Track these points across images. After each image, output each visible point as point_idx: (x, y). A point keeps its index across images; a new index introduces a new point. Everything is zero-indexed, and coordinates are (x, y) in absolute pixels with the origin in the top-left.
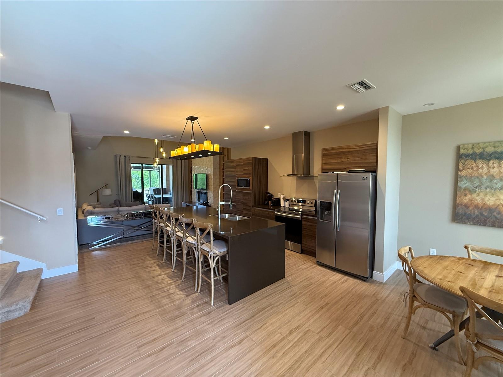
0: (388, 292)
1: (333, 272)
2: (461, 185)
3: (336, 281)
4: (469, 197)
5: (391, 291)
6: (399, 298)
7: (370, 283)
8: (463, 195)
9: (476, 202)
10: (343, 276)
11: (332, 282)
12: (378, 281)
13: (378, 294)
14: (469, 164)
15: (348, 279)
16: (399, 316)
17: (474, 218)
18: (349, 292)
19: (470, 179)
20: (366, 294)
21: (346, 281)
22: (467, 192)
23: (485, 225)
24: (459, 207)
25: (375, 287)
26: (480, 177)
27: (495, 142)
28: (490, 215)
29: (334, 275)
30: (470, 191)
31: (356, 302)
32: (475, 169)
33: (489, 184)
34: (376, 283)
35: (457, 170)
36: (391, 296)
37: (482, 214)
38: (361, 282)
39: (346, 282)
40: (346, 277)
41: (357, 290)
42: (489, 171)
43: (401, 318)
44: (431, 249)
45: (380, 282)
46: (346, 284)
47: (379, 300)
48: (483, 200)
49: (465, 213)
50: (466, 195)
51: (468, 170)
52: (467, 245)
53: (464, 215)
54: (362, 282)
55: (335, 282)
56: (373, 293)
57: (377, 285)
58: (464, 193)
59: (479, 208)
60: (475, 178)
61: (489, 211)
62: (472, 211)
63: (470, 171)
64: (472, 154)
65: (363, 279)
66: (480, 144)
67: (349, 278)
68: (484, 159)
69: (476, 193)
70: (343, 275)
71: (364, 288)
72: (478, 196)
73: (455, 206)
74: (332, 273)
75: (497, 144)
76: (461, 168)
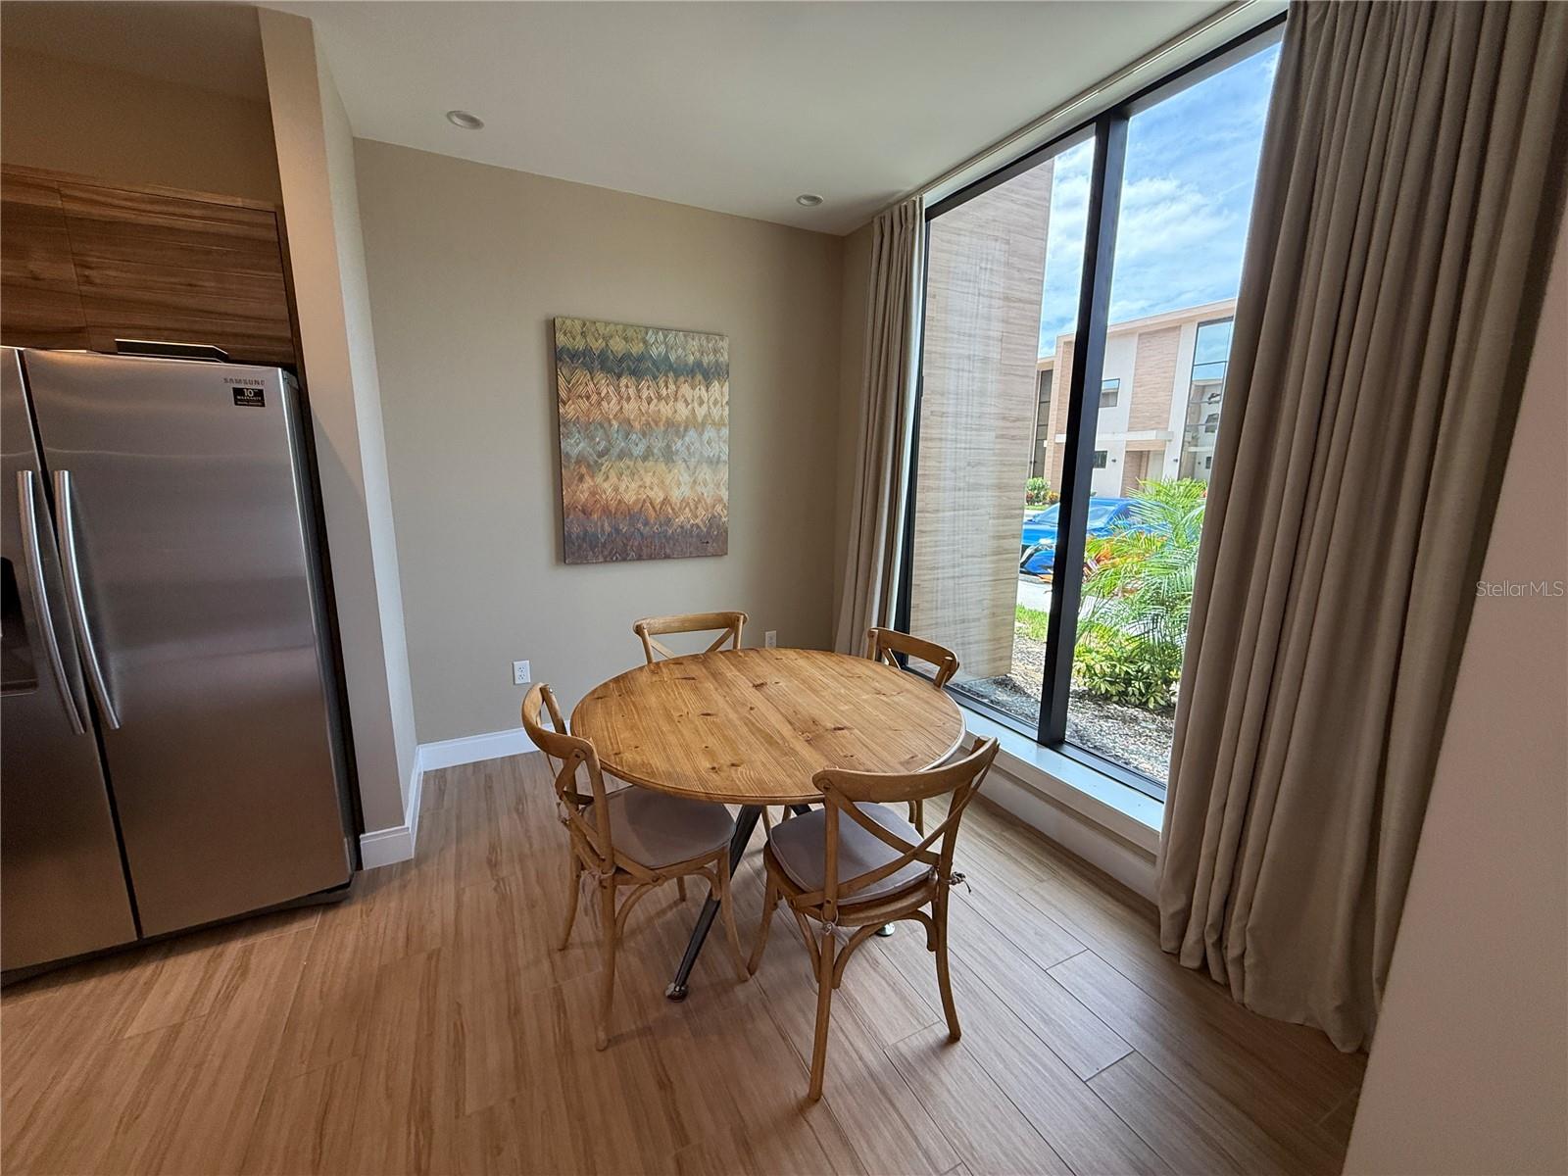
0: (450, 888)
1: (134, 973)
2: (568, 449)
3: (176, 1019)
4: (588, 483)
5: (458, 876)
6: (495, 889)
7: (365, 896)
8: (577, 478)
9: (604, 497)
10: (209, 952)
11: (152, 1047)
12: (391, 866)
13: (422, 929)
14: (581, 384)
15: (247, 952)
16: (537, 962)
17: (604, 545)
18: (291, 1027)
19: (587, 428)
20: (376, 964)
21: (243, 970)
22: (584, 470)
23: (624, 560)
24: (571, 517)
25: (393, 905)
26: (606, 425)
27: (626, 326)
28: (633, 530)
29: (149, 985)
30: (589, 466)
31: (354, 1055)
32: (594, 398)
33: (623, 444)
34: (390, 880)
35: (555, 400)
36: (466, 898)
37: (618, 531)
38: (321, 926)
39: (244, 974)
40: (235, 948)
41: (323, 983)
42: (621, 408)
43: (546, 966)
44: (515, 663)
45: (398, 864)
46: (251, 994)
47: (440, 950)
48: (616, 489)
49: (586, 532)
50: (581, 479)
51: (580, 400)
52: (639, 623)
53: (584, 539)
54: (330, 915)
55: (174, 1032)
56: (401, 935)
57: (396, 883)
58: (579, 473)
59: (610, 512)
60: (596, 429)
61: (630, 519)
62: (599, 523)
63: (584, 404)
64: (584, 354)
65: (328, 900)
66: (598, 324)
67: (250, 941)
68: (609, 371)
69: (602, 473)
70: (207, 946)
71: (350, 939)
72: (605, 481)
73: (561, 512)
74: (125, 986)
75: (630, 333)
76: (563, 394)
